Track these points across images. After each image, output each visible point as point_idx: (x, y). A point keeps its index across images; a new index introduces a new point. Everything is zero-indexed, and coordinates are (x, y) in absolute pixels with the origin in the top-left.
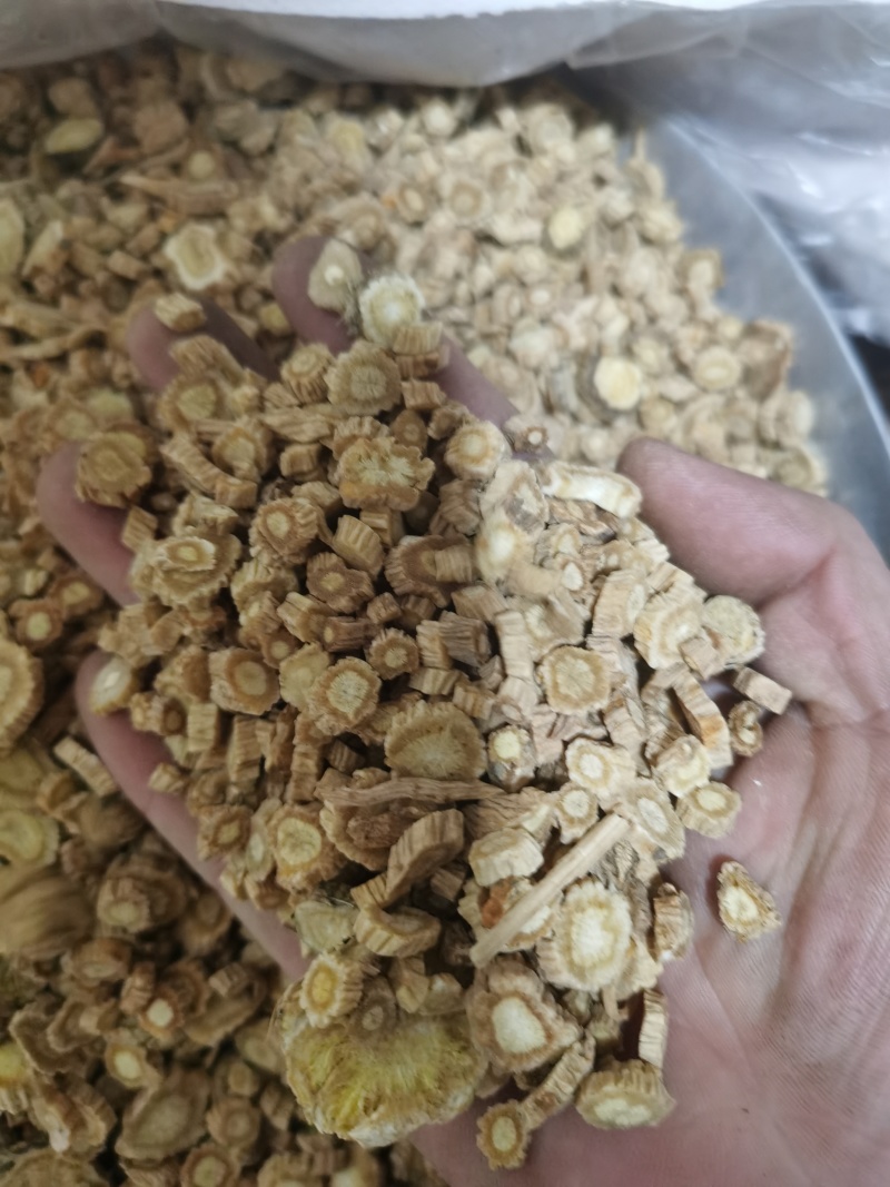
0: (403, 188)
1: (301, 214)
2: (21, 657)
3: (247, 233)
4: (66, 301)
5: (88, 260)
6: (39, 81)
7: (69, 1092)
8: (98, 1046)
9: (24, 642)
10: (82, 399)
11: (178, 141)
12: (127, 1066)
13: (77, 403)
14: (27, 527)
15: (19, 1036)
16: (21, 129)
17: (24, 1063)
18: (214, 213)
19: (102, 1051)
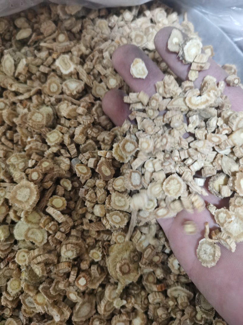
0: (121, 38)
1: (92, 49)
2: (32, 185)
3: (78, 56)
4: (29, 82)
5: (34, 69)
6: (12, 19)
7: (58, 305)
8: (64, 292)
9: (32, 181)
10: (38, 109)
11: (54, 32)
12: (73, 297)
13: (37, 111)
14: (27, 148)
15: (42, 292)
16: (8, 34)
17: (44, 298)
18: (68, 51)
19: (66, 293)
